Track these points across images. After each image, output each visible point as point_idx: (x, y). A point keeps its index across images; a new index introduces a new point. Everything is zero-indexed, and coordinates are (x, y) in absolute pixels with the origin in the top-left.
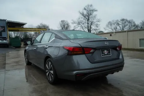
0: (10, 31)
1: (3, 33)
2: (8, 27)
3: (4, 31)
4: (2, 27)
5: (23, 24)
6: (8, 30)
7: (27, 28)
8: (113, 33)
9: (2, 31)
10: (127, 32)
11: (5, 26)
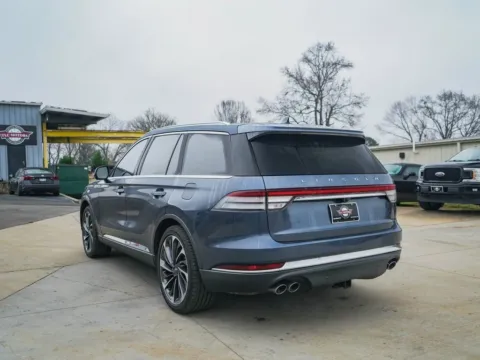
0: (51, 140)
1: (29, 149)
2: (45, 129)
3: (33, 141)
4: (26, 128)
5: (95, 119)
6: (45, 140)
7: (109, 132)
8: (410, 148)
9: (27, 143)
10: (459, 144)
11: (35, 124)
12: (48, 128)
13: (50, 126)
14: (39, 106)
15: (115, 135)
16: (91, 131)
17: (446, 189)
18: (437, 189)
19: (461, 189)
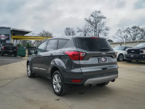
0: (14, 39)
1: (7, 41)
3: (8, 39)
4: (6, 35)
5: (27, 33)
6: (12, 39)
7: (32, 37)
8: (123, 43)
10: (138, 42)
11: (9, 34)
12: (13, 35)
13: (14, 35)
14: (10, 28)
15: (34, 38)
16: (26, 36)
17: (135, 56)
18: (132, 56)
19: (140, 56)
